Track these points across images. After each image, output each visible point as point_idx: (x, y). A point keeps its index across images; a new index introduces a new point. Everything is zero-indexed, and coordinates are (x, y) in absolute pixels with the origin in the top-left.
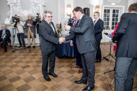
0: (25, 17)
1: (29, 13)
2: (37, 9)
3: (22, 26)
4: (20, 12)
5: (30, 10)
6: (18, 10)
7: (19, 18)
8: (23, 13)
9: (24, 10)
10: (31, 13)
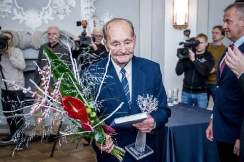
0: (28, 33)
1: (43, 20)
2: (71, 8)
3: (19, 69)
4: (13, 15)
5: (47, 10)
6: (6, 10)
7: (8, 35)
8: (21, 22)
9: (25, 10)
10: (49, 20)
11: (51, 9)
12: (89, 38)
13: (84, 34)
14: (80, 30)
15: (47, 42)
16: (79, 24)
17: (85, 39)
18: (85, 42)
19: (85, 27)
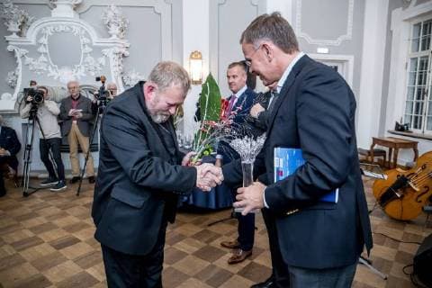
0: (62, 88)
1: (75, 76)
2: (101, 65)
4: (48, 72)
5: (80, 67)
6: (42, 68)
7: (43, 90)
8: (55, 78)
9: (60, 68)
10: (81, 76)
11: (83, 67)
12: (107, 92)
13: (103, 88)
14: (99, 84)
15: (70, 95)
16: (98, 79)
17: (104, 93)
18: (104, 96)
19: (103, 82)
